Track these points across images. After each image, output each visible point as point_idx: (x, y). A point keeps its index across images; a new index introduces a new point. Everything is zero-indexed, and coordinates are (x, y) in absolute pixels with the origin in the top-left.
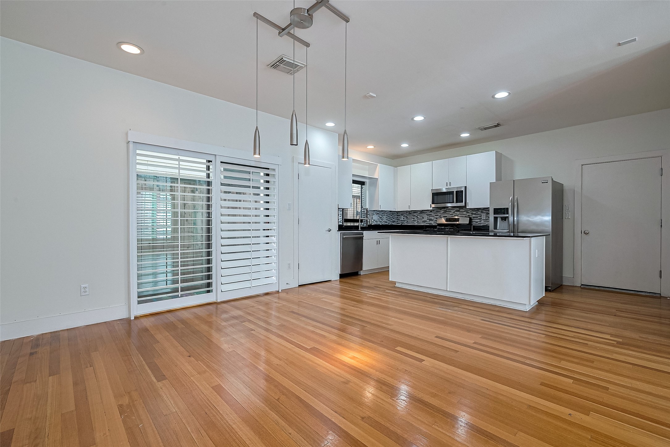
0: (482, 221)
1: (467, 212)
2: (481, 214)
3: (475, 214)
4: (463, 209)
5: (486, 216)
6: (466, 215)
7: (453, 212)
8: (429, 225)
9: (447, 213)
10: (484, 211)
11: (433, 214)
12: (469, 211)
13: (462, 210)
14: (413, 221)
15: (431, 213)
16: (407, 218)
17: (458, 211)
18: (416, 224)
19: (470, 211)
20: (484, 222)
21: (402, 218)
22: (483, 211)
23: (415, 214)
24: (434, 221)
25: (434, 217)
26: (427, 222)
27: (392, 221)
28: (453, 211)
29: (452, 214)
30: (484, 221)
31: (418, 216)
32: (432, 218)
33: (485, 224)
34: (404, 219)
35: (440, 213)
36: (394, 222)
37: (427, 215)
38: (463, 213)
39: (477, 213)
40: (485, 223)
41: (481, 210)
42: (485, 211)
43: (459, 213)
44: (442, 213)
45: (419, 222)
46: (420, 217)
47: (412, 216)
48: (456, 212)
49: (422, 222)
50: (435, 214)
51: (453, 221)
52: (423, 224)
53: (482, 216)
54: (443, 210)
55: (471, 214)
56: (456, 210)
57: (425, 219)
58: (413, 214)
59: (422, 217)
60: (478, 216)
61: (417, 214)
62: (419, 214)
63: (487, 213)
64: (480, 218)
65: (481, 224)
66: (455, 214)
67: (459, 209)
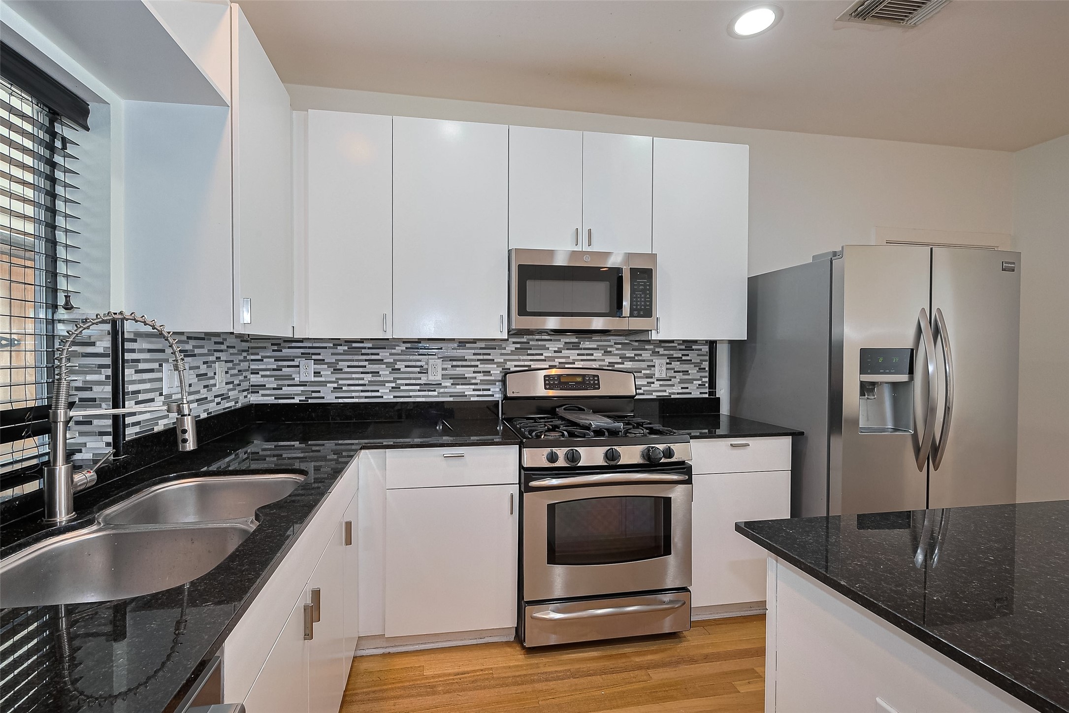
0: (653, 383)
1: (607, 353)
2: (652, 361)
3: (632, 359)
5: (669, 366)
6: (604, 360)
7: (555, 352)
8: (451, 399)
9: (529, 352)
10: (662, 351)
11: (469, 354)
12: (611, 346)
13: (587, 344)
14: (371, 383)
15: (460, 352)
16: (337, 370)
17: (575, 346)
18: (389, 398)
19: (617, 349)
20: (661, 385)
21: (306, 371)
22: (657, 350)
23: (383, 354)
24: (476, 384)
25: (477, 366)
26: (446, 387)
27: (245, 385)
28: (553, 346)
29: (552, 359)
30: (661, 383)
31: (396, 361)
32: (468, 373)
33: (665, 394)
34: (317, 374)
35: (503, 351)
36: (255, 389)
37: (445, 359)
38: (592, 355)
39: (641, 355)
40: (665, 391)
41: (652, 347)
42: (666, 349)
43: (578, 355)
45: (402, 388)
46: (406, 367)
47: (366, 360)
48: (567, 349)
49: (418, 387)
50: (481, 357)
51: (577, 385)
52: (423, 396)
53: (654, 366)
54: (514, 343)
55: (620, 361)
56: (566, 343)
57: (431, 378)
58: (368, 354)
59: (418, 369)
60: (644, 365)
61: (391, 354)
62: (403, 353)
63: (671, 358)
64: (648, 372)
65: (650, 392)
66: (563, 359)
67: (576, 340)
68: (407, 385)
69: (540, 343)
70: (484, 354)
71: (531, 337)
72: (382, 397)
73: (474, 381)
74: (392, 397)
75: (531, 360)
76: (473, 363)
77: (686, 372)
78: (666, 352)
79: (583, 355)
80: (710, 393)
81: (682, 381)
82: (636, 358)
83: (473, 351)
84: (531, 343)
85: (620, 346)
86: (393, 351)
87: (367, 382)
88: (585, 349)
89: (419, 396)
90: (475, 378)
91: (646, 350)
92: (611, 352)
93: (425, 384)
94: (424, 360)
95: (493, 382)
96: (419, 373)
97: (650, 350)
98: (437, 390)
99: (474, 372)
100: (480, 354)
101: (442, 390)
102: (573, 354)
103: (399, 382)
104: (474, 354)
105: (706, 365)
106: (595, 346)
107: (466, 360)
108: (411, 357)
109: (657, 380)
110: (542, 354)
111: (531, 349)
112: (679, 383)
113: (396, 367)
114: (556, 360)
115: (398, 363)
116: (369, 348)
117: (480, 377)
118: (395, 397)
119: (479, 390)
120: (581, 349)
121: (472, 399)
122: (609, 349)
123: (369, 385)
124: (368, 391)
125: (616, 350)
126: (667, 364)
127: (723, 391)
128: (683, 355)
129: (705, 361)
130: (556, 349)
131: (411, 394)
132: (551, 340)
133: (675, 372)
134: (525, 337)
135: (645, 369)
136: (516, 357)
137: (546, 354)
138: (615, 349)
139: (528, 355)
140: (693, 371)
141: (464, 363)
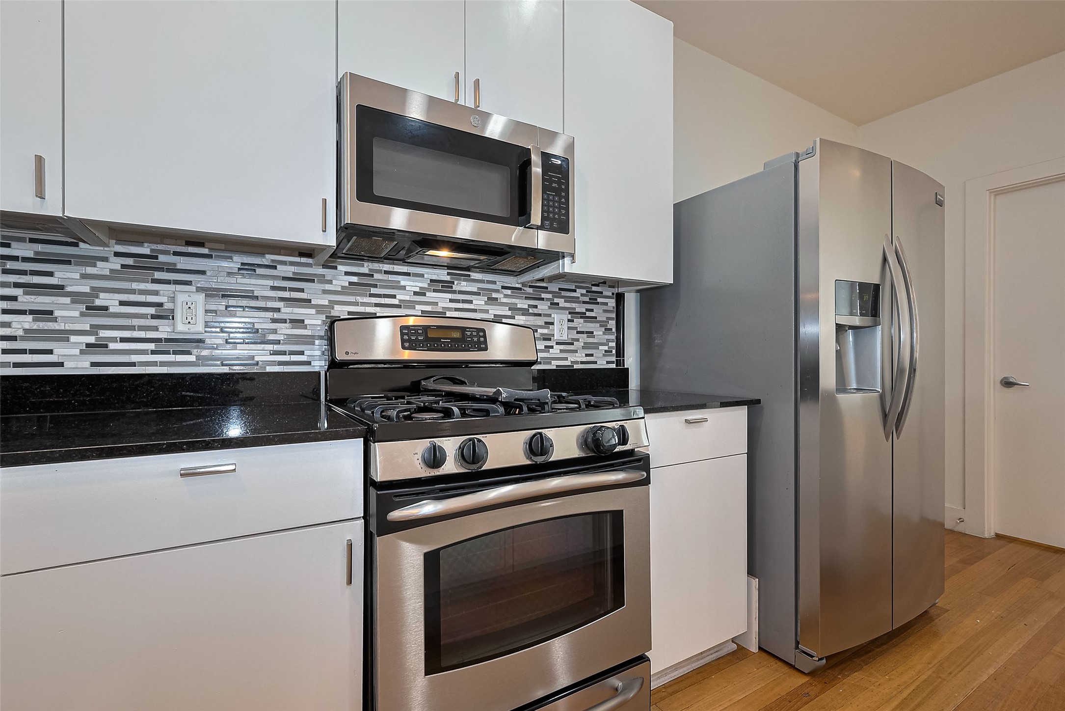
0: (552, 347)
1: (492, 300)
2: (550, 315)
3: (525, 312)
4: (467, 278)
5: (571, 324)
6: (487, 311)
7: (416, 293)
8: (225, 369)
9: (374, 291)
10: (562, 302)
12: (497, 291)
13: (464, 286)
14: (30, 334)
17: (447, 287)
18: (78, 366)
19: (506, 296)
20: (561, 351)
22: (556, 300)
24: (278, 342)
25: (278, 310)
26: (214, 347)
28: (412, 284)
29: (410, 305)
30: (562, 347)
32: (263, 321)
33: (566, 363)
35: (328, 287)
37: (210, 293)
38: (471, 302)
39: (536, 307)
40: (566, 359)
41: (550, 296)
43: (451, 301)
44: (344, 291)
45: (112, 346)
46: (122, 303)
47: (17, 285)
48: (435, 291)
49: (152, 346)
50: (286, 294)
51: (453, 344)
52: (163, 364)
53: (552, 324)
54: (347, 274)
55: (509, 313)
56: (432, 281)
57: (181, 327)
58: (23, 273)
59: (152, 311)
60: (540, 321)
61: (84, 276)
62: (113, 275)
63: (573, 313)
64: (545, 331)
65: (548, 360)
66: (428, 307)
67: (448, 278)
68: (123, 340)
69: (391, 277)
70: (292, 289)
71: (376, 266)
72: (61, 364)
73: (271, 337)
74: (87, 364)
75: (377, 305)
76: (270, 304)
77: (590, 333)
78: (567, 305)
79: (457, 301)
80: (618, 363)
81: (586, 346)
82: (531, 311)
83: (270, 283)
84: (377, 276)
85: (509, 292)
86: (90, 270)
87: (20, 333)
88: (461, 292)
89: (154, 364)
90: (275, 331)
91: (543, 299)
92: (496, 299)
93: (168, 340)
94: (166, 293)
95: (309, 340)
96: (153, 317)
97: (548, 299)
98: (195, 351)
99: (274, 321)
100: (284, 289)
101: (205, 353)
102: (442, 300)
103: (104, 334)
104: (273, 288)
105: (612, 324)
106: (475, 290)
107: (257, 298)
108: (135, 286)
109: (557, 343)
110: (394, 297)
111: (375, 286)
112: (583, 348)
113: (98, 302)
114: (417, 307)
115: (102, 295)
116: (26, 260)
117: (285, 330)
118: (94, 364)
119: (284, 353)
120: (454, 292)
121: (269, 369)
122: (494, 295)
123: (23, 339)
124: (23, 352)
125: (504, 297)
126: (569, 321)
127: (631, 361)
128: (587, 310)
129: (612, 319)
130: (417, 290)
131: (134, 358)
132: (408, 274)
133: (578, 332)
134: (366, 264)
135: (541, 327)
136: (351, 299)
137: (401, 296)
138: (502, 296)
139: (371, 295)
140: (599, 332)
141: (253, 303)
